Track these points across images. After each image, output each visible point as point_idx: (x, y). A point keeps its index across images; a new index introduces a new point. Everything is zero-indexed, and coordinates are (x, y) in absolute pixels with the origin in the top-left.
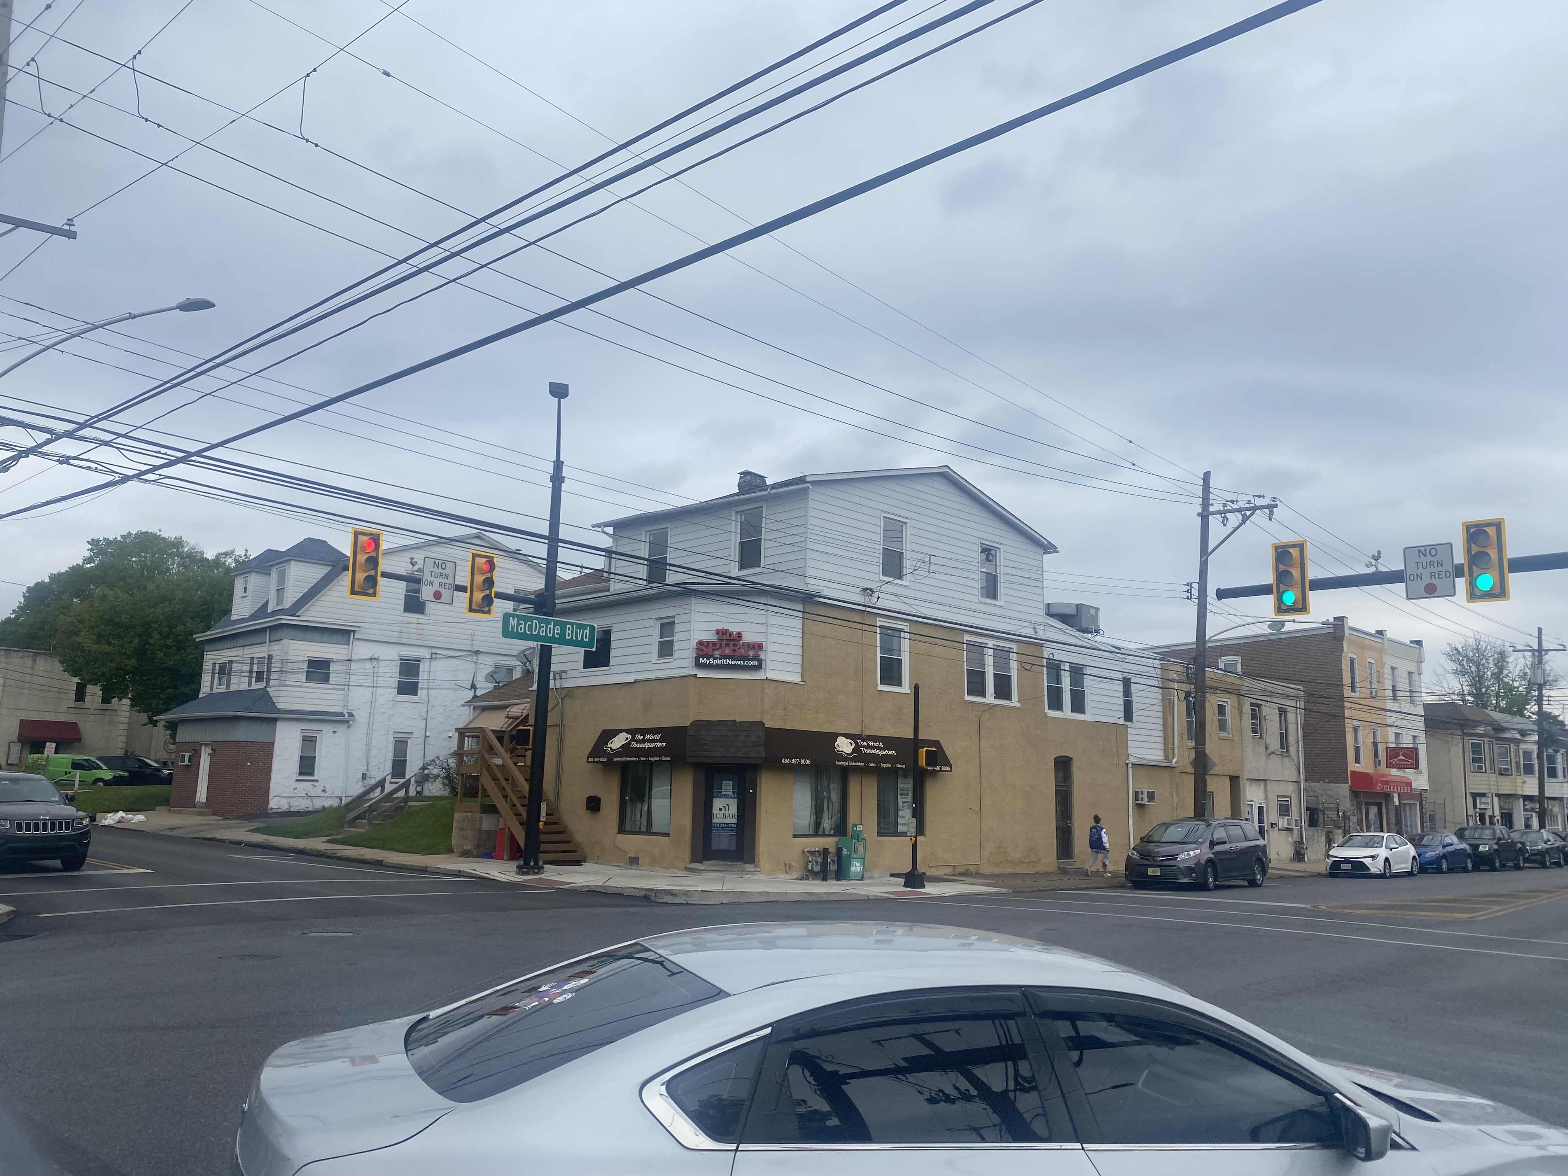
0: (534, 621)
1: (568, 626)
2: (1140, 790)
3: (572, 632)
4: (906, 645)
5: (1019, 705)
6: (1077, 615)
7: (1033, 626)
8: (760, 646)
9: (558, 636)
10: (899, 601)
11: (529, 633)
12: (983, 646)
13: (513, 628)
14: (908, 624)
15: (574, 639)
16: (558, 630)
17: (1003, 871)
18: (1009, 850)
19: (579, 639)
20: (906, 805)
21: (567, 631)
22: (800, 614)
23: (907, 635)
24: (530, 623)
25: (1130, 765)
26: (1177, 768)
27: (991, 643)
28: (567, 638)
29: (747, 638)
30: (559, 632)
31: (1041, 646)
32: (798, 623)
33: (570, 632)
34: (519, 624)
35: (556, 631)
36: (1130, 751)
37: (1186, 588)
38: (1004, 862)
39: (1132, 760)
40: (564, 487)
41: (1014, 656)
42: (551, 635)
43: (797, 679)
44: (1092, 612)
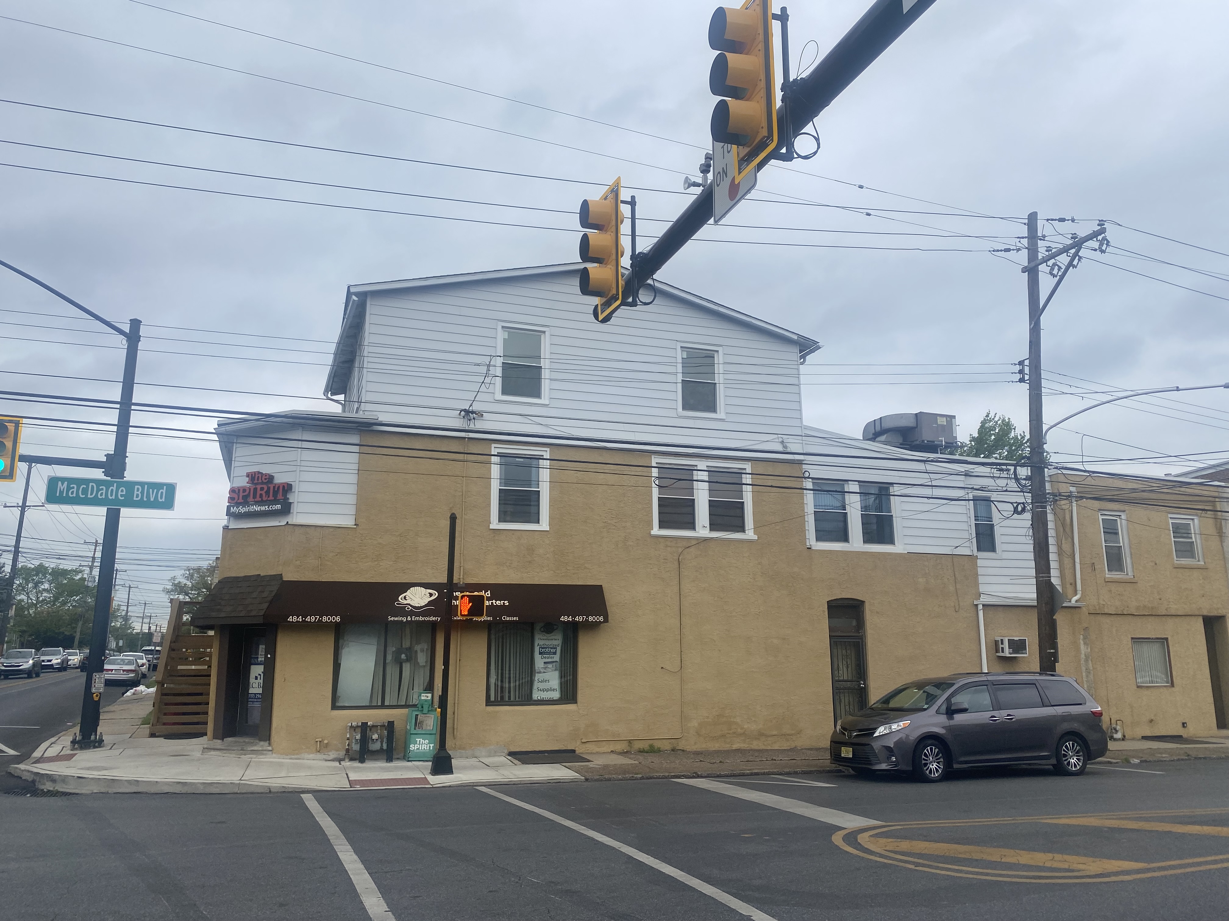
0: (91, 484)
1: (136, 487)
2: (999, 639)
3: (142, 493)
4: (545, 475)
5: (756, 537)
6: (916, 427)
7: (781, 440)
8: (287, 488)
9: (123, 498)
10: (531, 422)
11: (84, 496)
12: (691, 470)
13: (61, 492)
14: (548, 449)
15: (145, 499)
16: (122, 491)
17: (727, 747)
18: (738, 720)
19: (152, 499)
20: (550, 666)
21: (136, 492)
22: (356, 449)
23: (547, 463)
24: (85, 486)
25: (980, 607)
26: (1084, 609)
27: (702, 464)
28: (135, 499)
29: (279, 479)
30: (124, 493)
31: (800, 463)
32: (355, 458)
33: (139, 493)
34: (69, 488)
35: (120, 493)
36: (982, 589)
37: (1018, 368)
38: (728, 735)
39: (984, 599)
40: (141, 346)
41: (747, 479)
42: (113, 497)
43: (349, 522)
44: (942, 421)
